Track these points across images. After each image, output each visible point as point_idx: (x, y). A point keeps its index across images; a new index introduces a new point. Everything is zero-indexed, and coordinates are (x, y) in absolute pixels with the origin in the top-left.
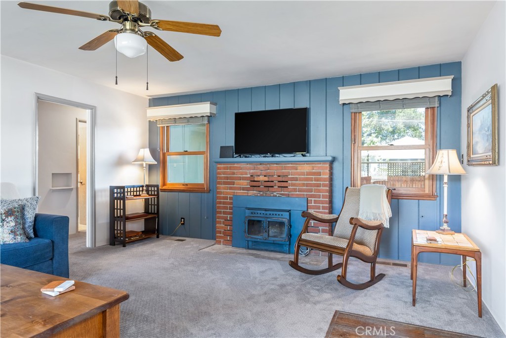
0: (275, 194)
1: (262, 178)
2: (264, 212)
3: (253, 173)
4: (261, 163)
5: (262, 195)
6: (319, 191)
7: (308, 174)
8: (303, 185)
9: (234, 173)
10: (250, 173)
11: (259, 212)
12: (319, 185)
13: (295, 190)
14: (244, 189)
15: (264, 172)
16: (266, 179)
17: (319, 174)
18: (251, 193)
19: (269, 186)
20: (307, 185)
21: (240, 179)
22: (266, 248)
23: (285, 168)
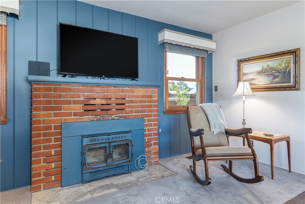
0: (113, 117)
1: (98, 101)
2: (106, 137)
3: (87, 95)
4: (98, 85)
5: (99, 120)
6: (152, 111)
7: (143, 97)
8: (139, 106)
9: (60, 96)
10: (84, 96)
11: (100, 138)
12: (151, 106)
13: (132, 112)
14: (75, 114)
15: (101, 95)
16: (104, 102)
17: (151, 97)
18: (86, 118)
19: (105, 109)
20: (142, 107)
21: (69, 102)
22: (106, 174)
23: (123, 91)
